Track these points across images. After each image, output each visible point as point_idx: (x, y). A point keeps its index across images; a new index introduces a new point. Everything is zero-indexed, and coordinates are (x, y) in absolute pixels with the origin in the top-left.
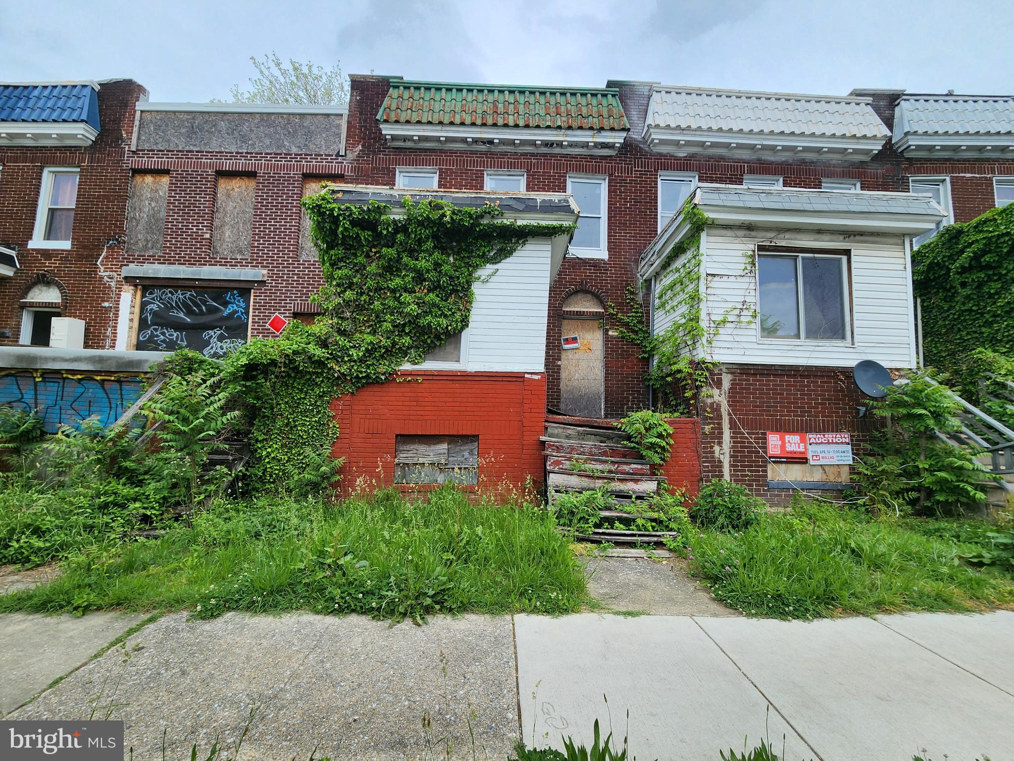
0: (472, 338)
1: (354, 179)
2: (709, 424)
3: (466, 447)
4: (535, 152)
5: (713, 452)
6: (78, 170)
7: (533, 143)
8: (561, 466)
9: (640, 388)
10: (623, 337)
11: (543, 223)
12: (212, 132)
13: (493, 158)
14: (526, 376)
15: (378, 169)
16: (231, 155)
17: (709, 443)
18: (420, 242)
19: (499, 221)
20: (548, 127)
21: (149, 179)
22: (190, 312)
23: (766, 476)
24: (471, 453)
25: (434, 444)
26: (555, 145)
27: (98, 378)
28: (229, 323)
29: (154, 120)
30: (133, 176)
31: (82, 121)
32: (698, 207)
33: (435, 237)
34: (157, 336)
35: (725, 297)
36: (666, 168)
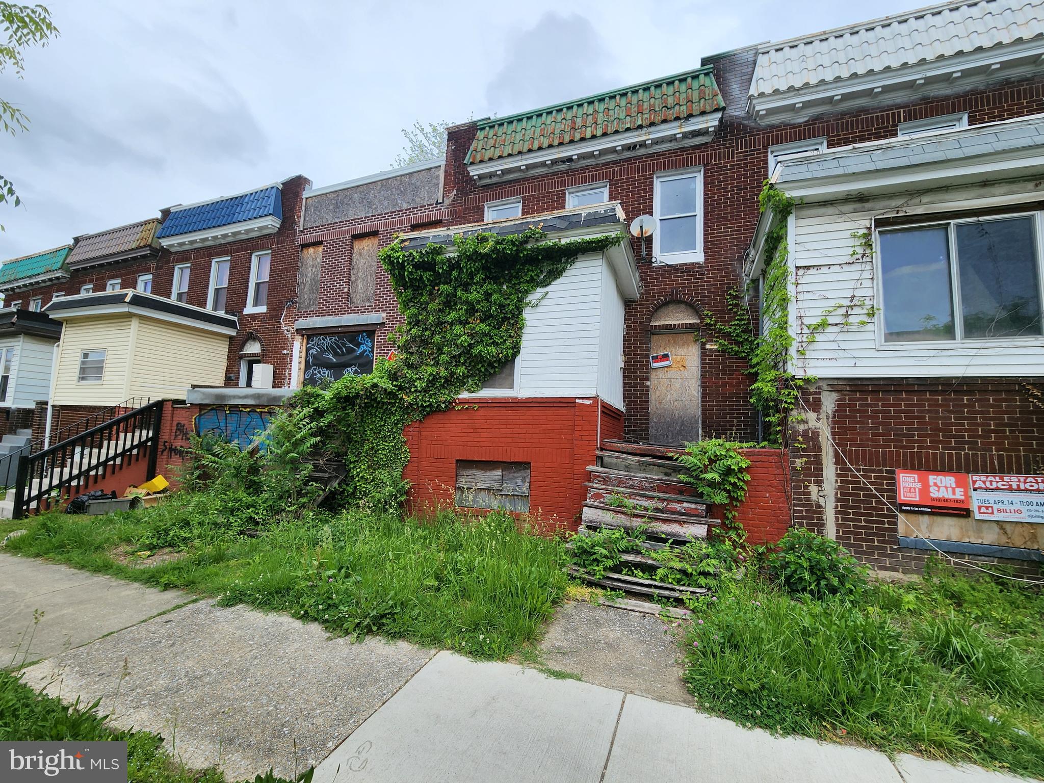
0: (524, 364)
1: (450, 222)
2: (801, 457)
3: (518, 475)
4: (618, 158)
5: (809, 493)
6: (270, 251)
7: (613, 150)
8: (602, 500)
9: (748, 410)
10: (723, 351)
11: (587, 238)
12: (349, 204)
13: (574, 175)
14: (577, 401)
15: (469, 209)
16: (362, 220)
17: (803, 481)
18: (471, 275)
19: (543, 243)
20: (628, 129)
21: (311, 250)
22: (336, 354)
23: (896, 530)
24: (524, 481)
25: (490, 470)
26: (638, 147)
27: (258, 410)
28: (360, 361)
29: (314, 203)
30: (302, 249)
31: (270, 214)
32: (776, 186)
33: (485, 268)
34: (316, 374)
35: (823, 293)
36: (779, 141)
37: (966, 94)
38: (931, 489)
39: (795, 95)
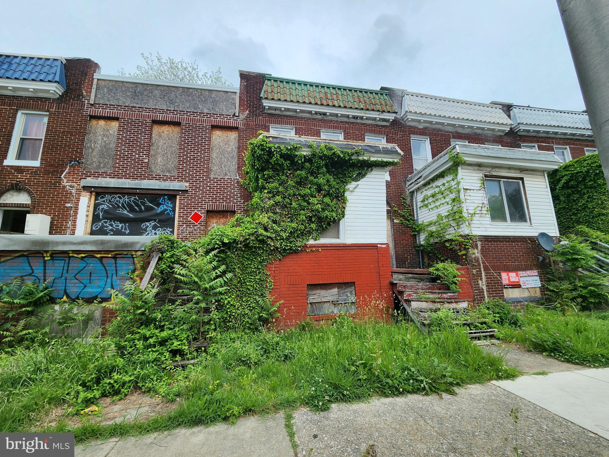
0: (347, 224)
1: (245, 130)
2: (475, 269)
3: (347, 290)
4: (348, 121)
5: (479, 284)
6: (48, 113)
7: (348, 116)
8: (412, 297)
9: (413, 251)
10: (402, 223)
11: (385, 160)
12: (149, 96)
13: (325, 123)
14: (379, 245)
15: (259, 125)
16: (163, 111)
17: (476, 279)
19: (362, 158)
21: (102, 123)
22: (132, 210)
23: (503, 296)
24: (351, 294)
25: (330, 289)
26: (359, 118)
27: (98, 256)
28: (161, 217)
29: (107, 86)
30: (90, 120)
31: (56, 82)
34: (107, 227)
35: (473, 201)
37: (467, 134)
38: (511, 278)
39: (421, 116)
